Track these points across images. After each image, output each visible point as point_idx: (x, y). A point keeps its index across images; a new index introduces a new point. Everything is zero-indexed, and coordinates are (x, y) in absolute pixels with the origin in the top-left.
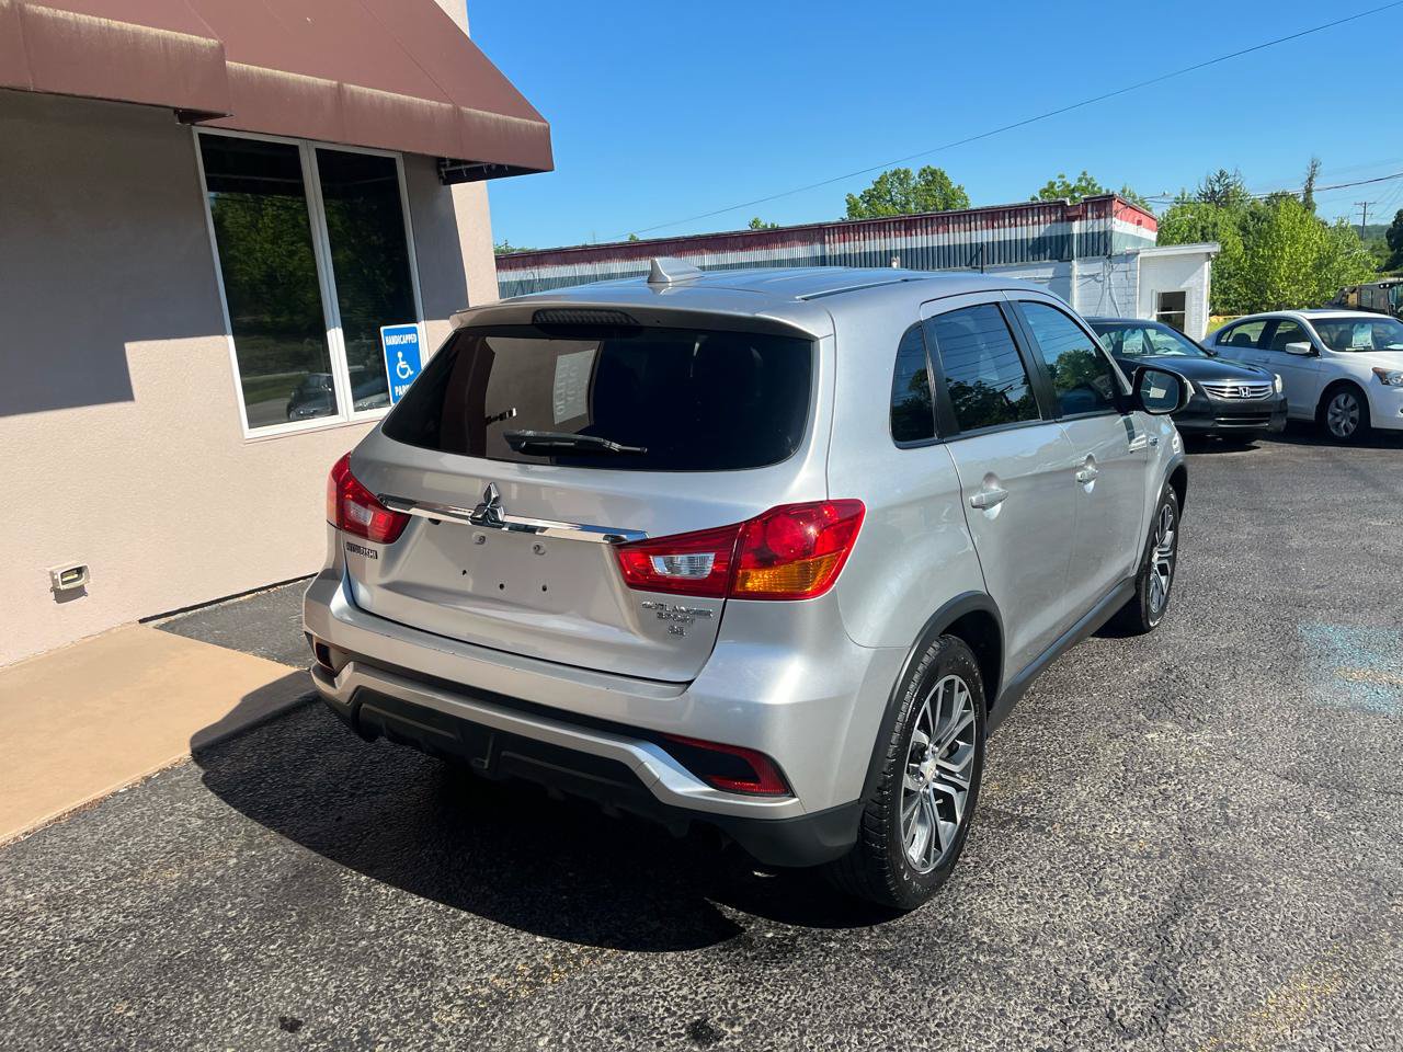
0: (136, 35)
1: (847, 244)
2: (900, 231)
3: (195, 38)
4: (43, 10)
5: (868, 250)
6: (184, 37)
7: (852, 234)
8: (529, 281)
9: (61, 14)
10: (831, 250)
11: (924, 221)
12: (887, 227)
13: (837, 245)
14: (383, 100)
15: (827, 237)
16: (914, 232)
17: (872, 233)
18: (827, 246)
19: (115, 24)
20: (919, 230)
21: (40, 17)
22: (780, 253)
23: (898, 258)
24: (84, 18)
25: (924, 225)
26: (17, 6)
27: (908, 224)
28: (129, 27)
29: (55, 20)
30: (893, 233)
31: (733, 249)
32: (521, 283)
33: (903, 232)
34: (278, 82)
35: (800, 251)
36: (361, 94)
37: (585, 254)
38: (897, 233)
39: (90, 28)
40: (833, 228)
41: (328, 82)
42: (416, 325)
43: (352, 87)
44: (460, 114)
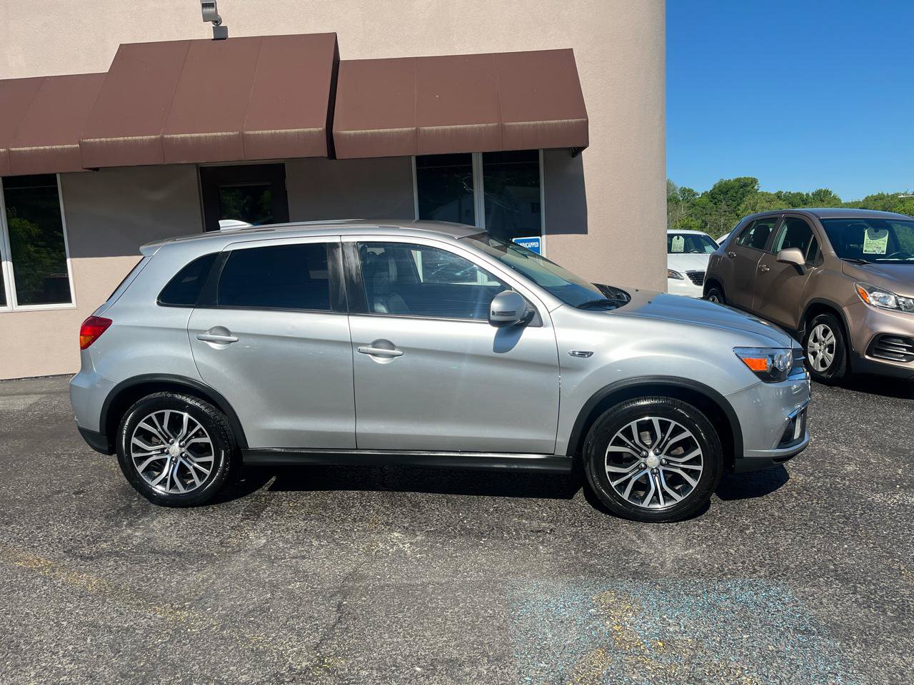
3: (312, 129)
4: (250, 132)
6: (307, 130)
9: (256, 132)
14: (444, 131)
19: (278, 131)
21: (249, 135)
24: (265, 132)
26: (241, 134)
28: (283, 131)
29: (255, 135)
36: (431, 130)
39: (268, 135)
41: (410, 129)
42: (539, 237)
43: (425, 128)
44: (503, 127)
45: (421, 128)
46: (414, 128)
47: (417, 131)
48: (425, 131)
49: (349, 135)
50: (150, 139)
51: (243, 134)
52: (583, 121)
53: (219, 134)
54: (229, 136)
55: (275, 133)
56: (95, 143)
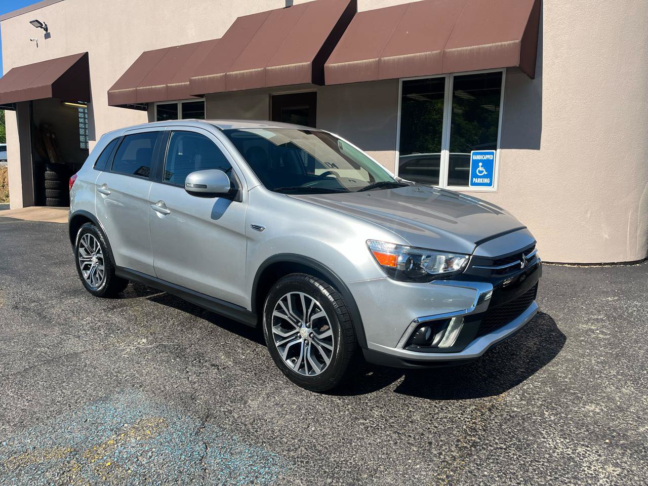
0: (289, 67)
3: (303, 63)
6: (301, 64)
14: (399, 59)
21: (269, 69)
29: (272, 69)
34: (354, 65)
36: (389, 60)
39: (279, 69)
41: (374, 60)
42: (494, 151)
43: (385, 58)
44: (444, 53)
45: (382, 58)
47: (379, 61)
48: (384, 60)
49: (334, 66)
50: (221, 76)
51: (266, 69)
52: (514, 43)
53: (254, 70)
54: (259, 71)
55: (283, 67)
56: (195, 79)
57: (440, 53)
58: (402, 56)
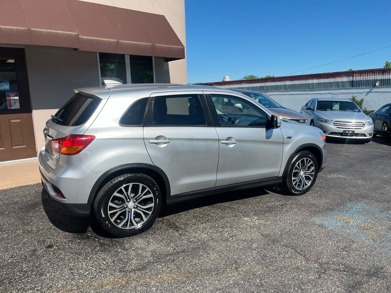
0: (56, 33)
1: (361, 77)
2: (380, 73)
3: (71, 33)
4: (34, 29)
5: (368, 79)
6: (68, 33)
7: (363, 74)
8: (263, 86)
9: (38, 30)
10: (355, 79)
11: (389, 71)
12: (376, 72)
13: (358, 77)
14: (130, 44)
15: (354, 75)
16: (385, 74)
17: (370, 74)
18: (354, 78)
19: (51, 31)
20: (387, 73)
21: (34, 31)
22: (339, 80)
23: (379, 82)
24: (44, 30)
25: (389, 72)
26: (29, 30)
27: (383, 71)
28: (54, 31)
29: (38, 31)
30: (377, 74)
31: (323, 78)
32: (261, 87)
33: (381, 74)
35: (345, 79)
36: (124, 43)
37: (279, 79)
38: (379, 74)
39: (45, 32)
40: (357, 72)
41: (114, 40)
43: (122, 41)
44: (154, 46)
45: (120, 41)
46: (116, 40)
47: (118, 42)
49: (84, 38)
51: (30, 30)
52: (182, 48)
53: (14, 28)
54: (21, 30)
55: (50, 32)
57: (152, 45)
58: (132, 42)
